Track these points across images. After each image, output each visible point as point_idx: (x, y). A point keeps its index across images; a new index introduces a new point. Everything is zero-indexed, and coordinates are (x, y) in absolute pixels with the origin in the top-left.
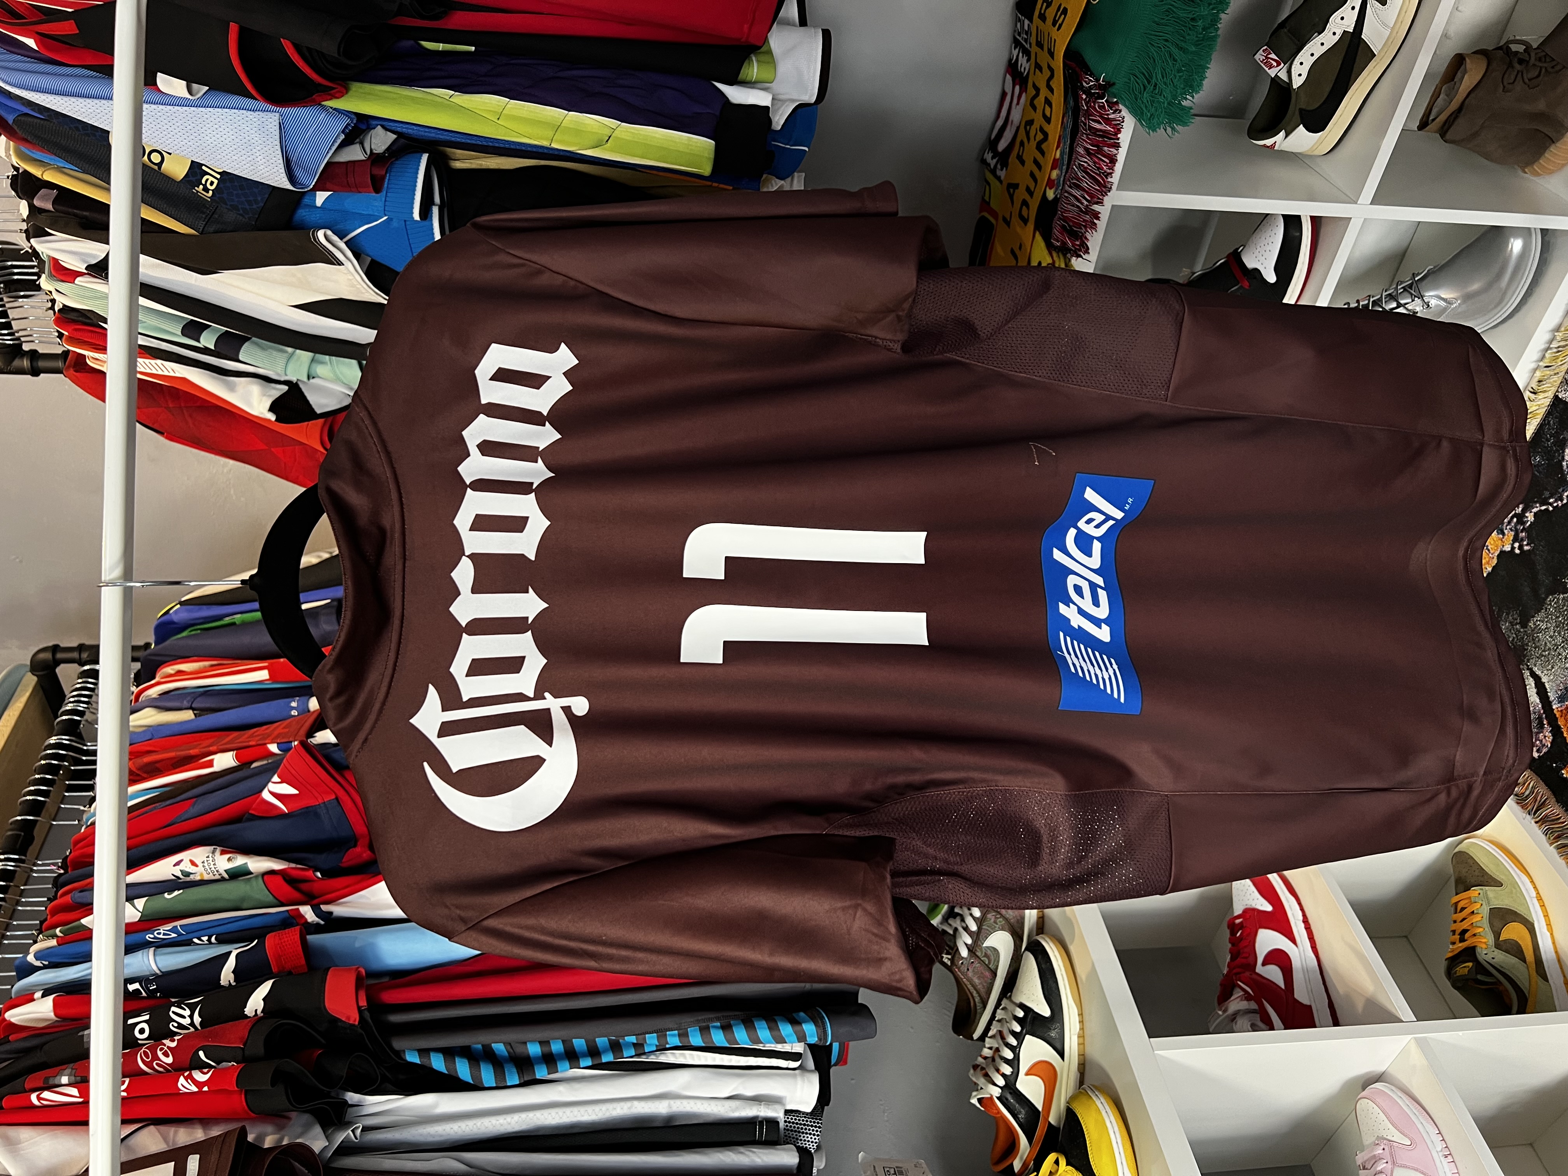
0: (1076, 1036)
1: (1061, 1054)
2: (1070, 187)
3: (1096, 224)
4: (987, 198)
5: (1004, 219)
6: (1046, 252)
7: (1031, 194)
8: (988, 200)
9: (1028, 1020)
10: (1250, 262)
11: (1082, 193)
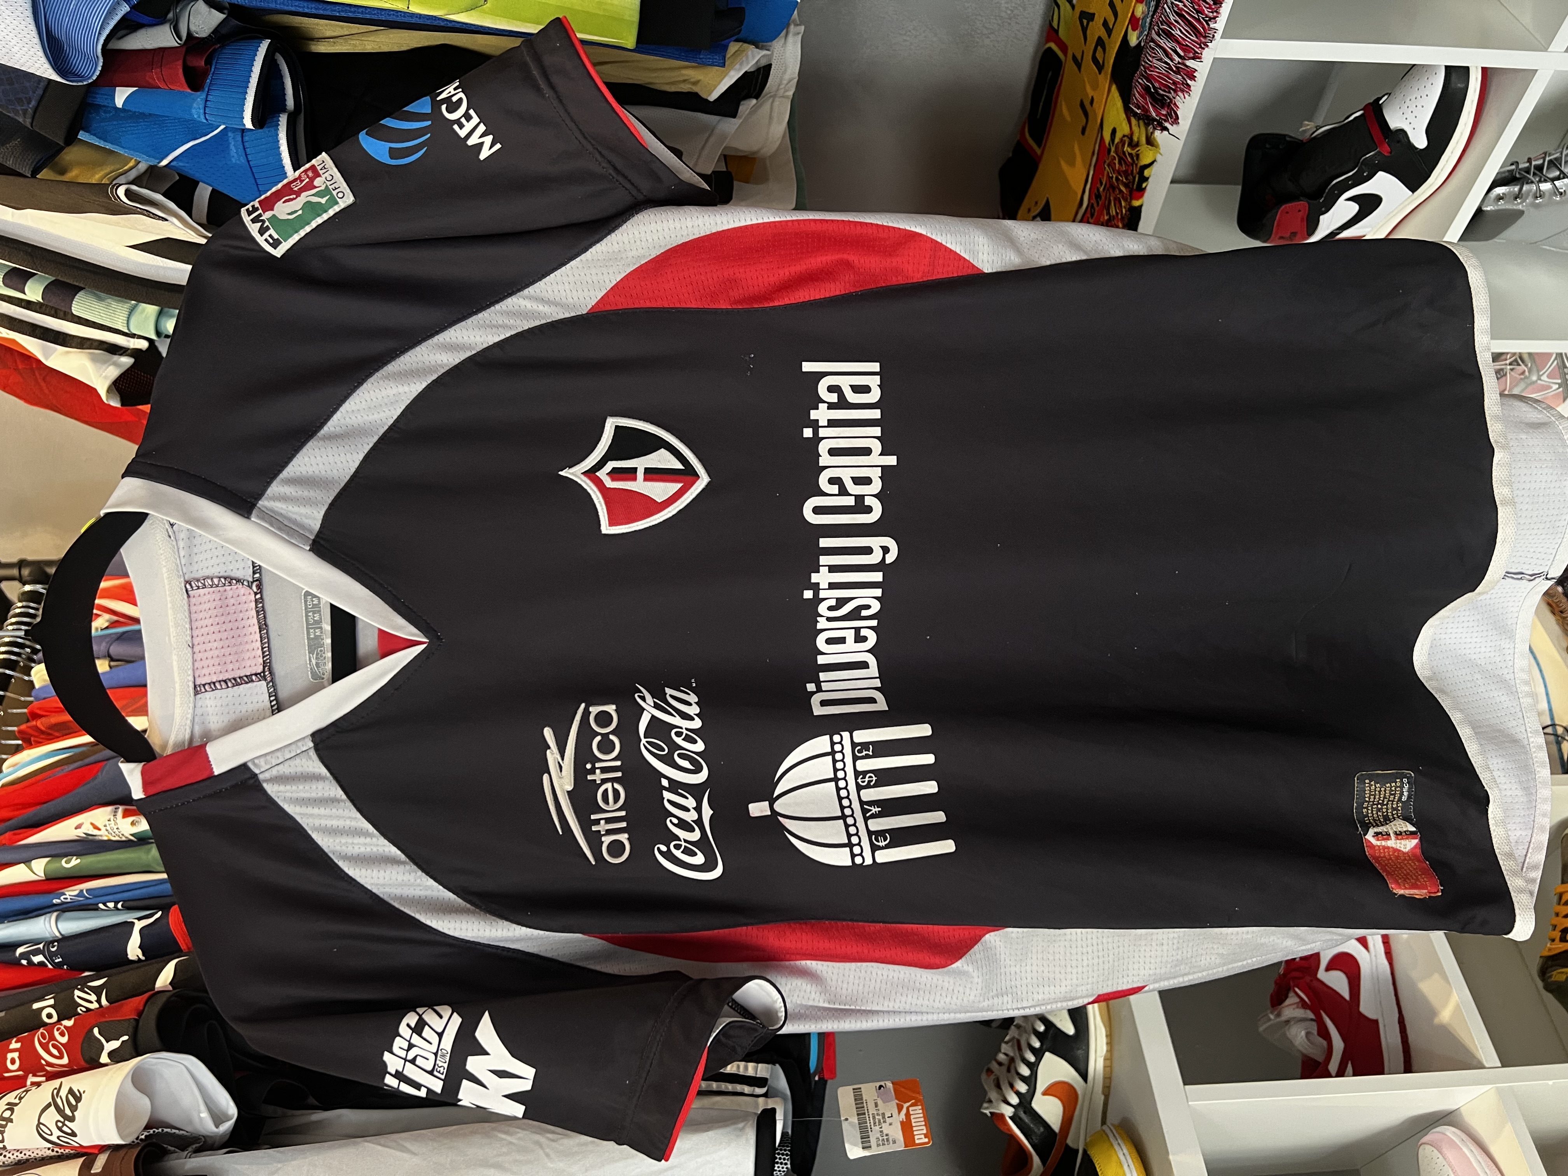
0: (1102, 1059)
1: (1084, 1076)
2: (1159, 35)
3: (1189, 86)
4: (1055, 25)
5: (1074, 58)
6: (1124, 116)
7: (1109, 32)
8: (1056, 28)
9: (1050, 1036)
10: (1394, 121)
11: (1174, 44)
